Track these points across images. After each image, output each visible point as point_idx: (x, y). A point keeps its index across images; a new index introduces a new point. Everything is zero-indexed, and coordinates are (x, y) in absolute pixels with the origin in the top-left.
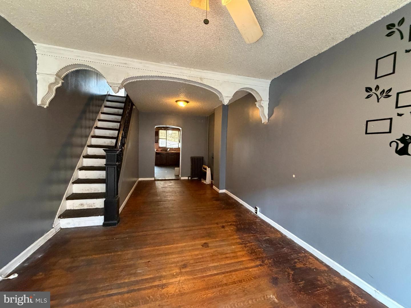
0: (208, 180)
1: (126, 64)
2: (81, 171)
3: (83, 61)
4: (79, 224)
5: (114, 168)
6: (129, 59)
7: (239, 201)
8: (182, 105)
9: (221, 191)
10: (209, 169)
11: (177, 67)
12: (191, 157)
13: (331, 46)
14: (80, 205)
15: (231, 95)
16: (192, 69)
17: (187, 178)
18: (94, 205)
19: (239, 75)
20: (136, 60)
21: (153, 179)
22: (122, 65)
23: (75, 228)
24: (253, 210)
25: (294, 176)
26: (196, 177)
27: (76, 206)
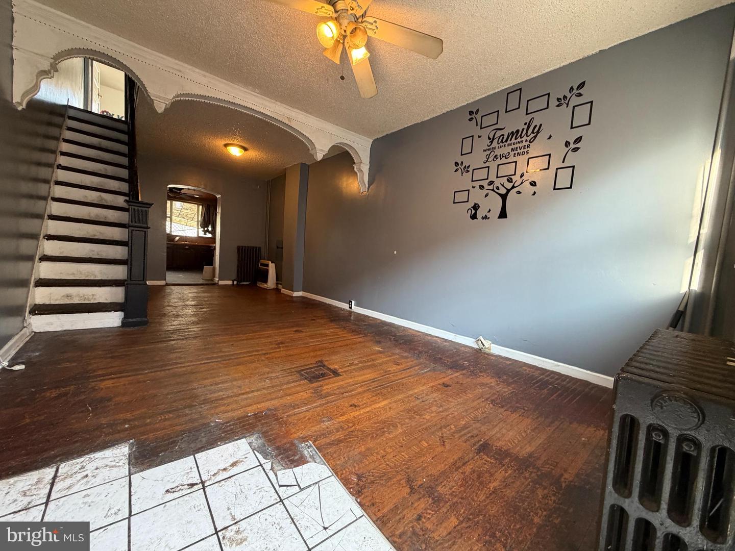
0: (271, 282)
1: (180, 71)
2: (49, 241)
3: (102, 47)
4: (72, 325)
5: (144, 232)
6: (186, 65)
7: (325, 302)
8: (235, 152)
9: (296, 294)
10: (274, 264)
11: (259, 95)
12: (238, 246)
13: (432, 117)
14: (63, 296)
15: (326, 150)
16: (279, 103)
17: (230, 283)
18: (95, 297)
19: (337, 125)
20: (197, 70)
21: (163, 283)
22: (175, 72)
23: (65, 331)
24: (345, 306)
25: (395, 252)
26: (247, 281)
27: (56, 297)
